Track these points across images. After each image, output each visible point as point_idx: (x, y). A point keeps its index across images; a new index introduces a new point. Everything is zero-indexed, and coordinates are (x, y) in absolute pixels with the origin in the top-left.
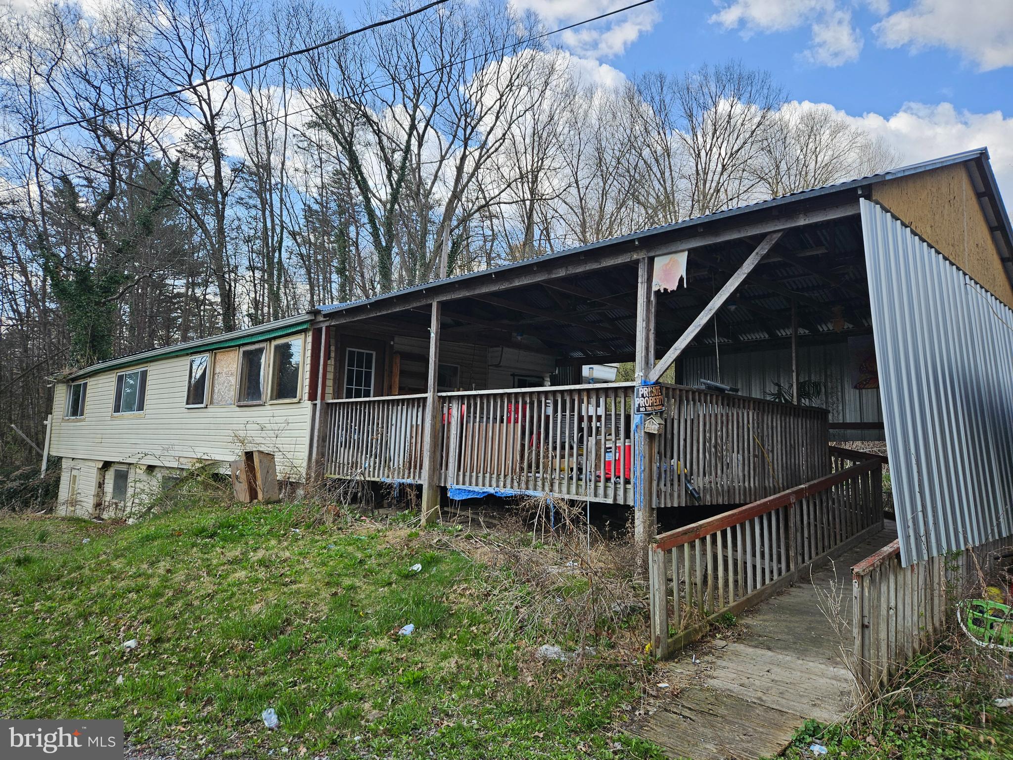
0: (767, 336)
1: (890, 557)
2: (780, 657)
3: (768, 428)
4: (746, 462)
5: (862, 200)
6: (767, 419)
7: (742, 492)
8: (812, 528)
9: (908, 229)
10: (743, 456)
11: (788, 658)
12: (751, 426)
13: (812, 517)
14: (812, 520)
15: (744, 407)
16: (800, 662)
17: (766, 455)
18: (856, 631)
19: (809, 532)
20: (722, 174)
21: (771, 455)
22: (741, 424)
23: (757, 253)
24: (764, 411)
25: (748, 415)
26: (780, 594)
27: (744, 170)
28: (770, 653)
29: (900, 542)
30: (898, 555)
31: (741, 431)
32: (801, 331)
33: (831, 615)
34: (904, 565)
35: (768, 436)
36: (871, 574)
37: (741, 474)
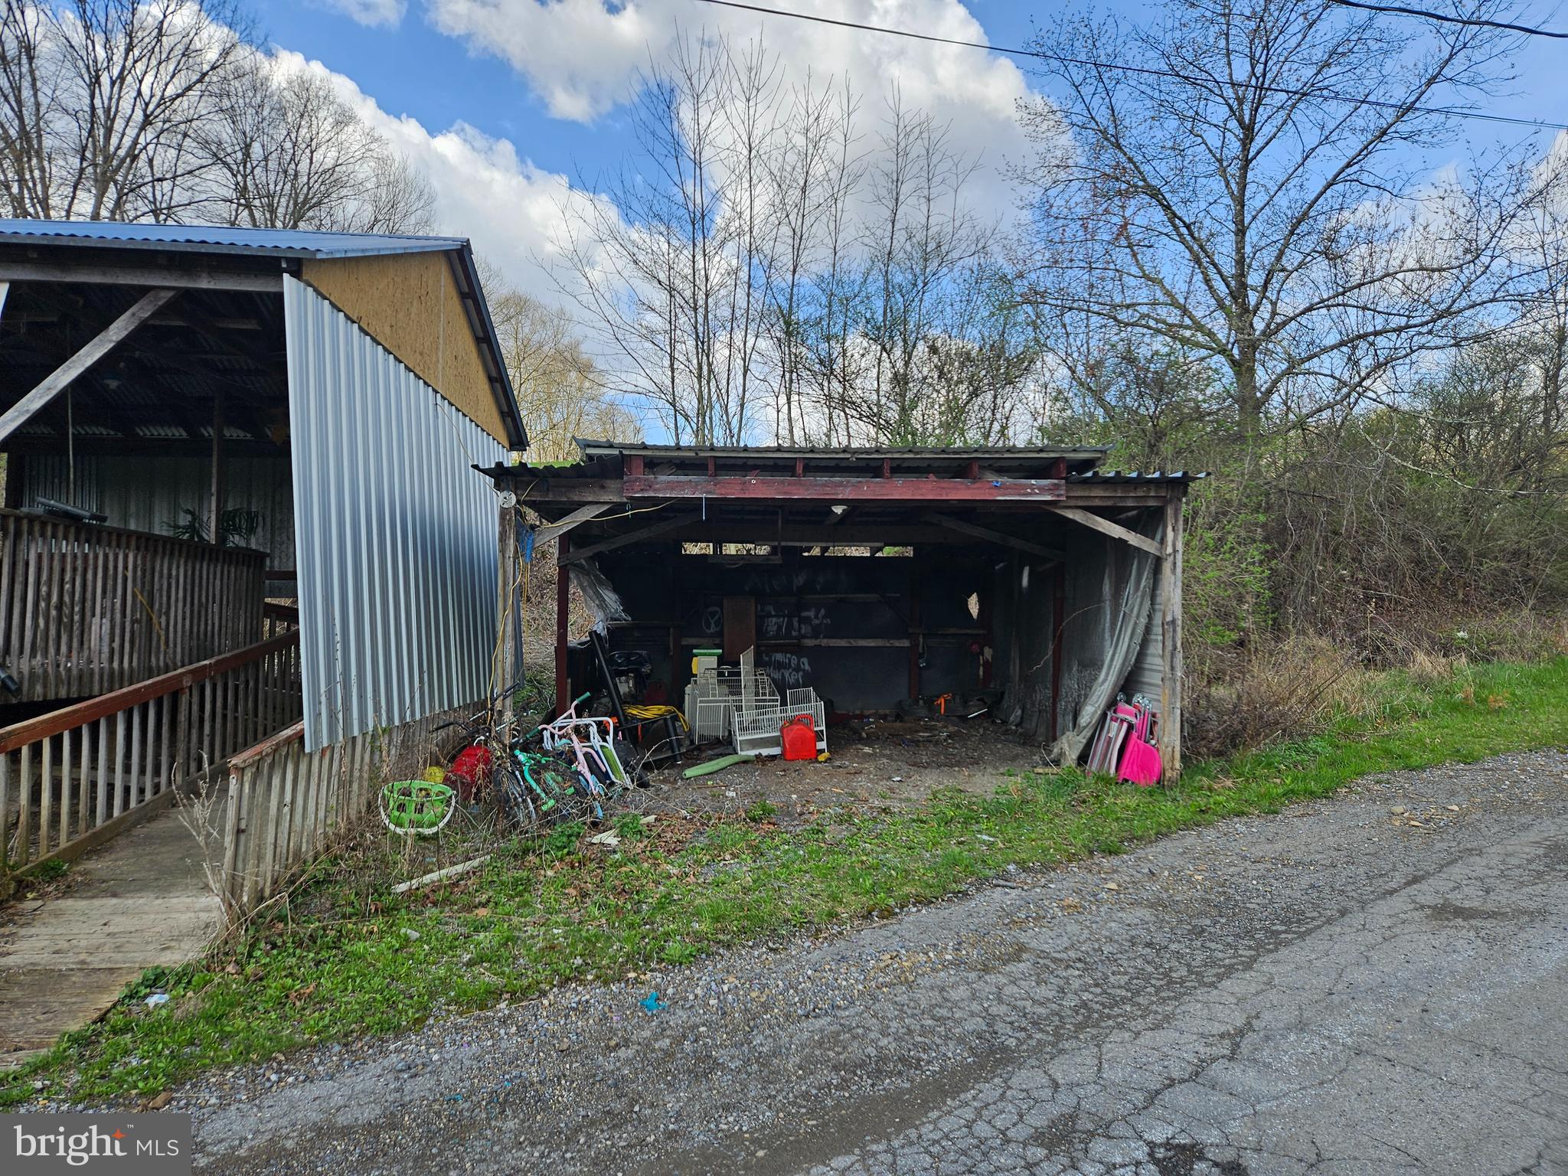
0: (184, 434)
1: (288, 741)
2: (130, 901)
3: (161, 577)
4: (117, 631)
5: (286, 276)
6: (162, 565)
7: (106, 678)
8: (219, 720)
9: (356, 326)
10: (112, 620)
11: (141, 901)
12: (130, 574)
13: (219, 704)
14: (219, 710)
15: (118, 546)
16: (160, 901)
17: (155, 620)
18: (228, 840)
19: (213, 728)
20: (142, 128)
21: (163, 619)
22: (111, 571)
23: (133, 315)
24: (156, 551)
25: (126, 557)
26: (151, 820)
27: (185, 135)
28: (114, 901)
29: (305, 724)
30: (301, 738)
31: (110, 582)
32: (232, 433)
33: (197, 828)
34: (307, 750)
35: (161, 590)
36: (258, 764)
37: (106, 649)
